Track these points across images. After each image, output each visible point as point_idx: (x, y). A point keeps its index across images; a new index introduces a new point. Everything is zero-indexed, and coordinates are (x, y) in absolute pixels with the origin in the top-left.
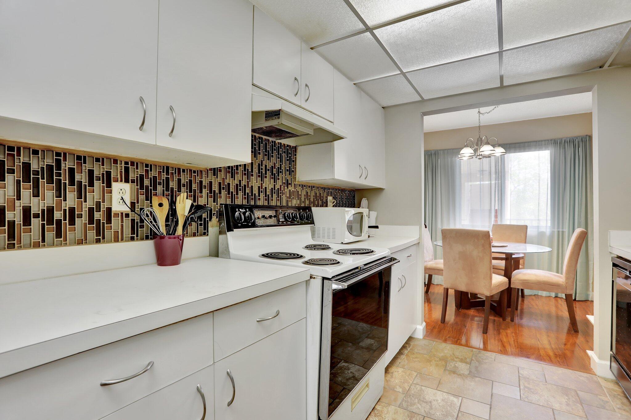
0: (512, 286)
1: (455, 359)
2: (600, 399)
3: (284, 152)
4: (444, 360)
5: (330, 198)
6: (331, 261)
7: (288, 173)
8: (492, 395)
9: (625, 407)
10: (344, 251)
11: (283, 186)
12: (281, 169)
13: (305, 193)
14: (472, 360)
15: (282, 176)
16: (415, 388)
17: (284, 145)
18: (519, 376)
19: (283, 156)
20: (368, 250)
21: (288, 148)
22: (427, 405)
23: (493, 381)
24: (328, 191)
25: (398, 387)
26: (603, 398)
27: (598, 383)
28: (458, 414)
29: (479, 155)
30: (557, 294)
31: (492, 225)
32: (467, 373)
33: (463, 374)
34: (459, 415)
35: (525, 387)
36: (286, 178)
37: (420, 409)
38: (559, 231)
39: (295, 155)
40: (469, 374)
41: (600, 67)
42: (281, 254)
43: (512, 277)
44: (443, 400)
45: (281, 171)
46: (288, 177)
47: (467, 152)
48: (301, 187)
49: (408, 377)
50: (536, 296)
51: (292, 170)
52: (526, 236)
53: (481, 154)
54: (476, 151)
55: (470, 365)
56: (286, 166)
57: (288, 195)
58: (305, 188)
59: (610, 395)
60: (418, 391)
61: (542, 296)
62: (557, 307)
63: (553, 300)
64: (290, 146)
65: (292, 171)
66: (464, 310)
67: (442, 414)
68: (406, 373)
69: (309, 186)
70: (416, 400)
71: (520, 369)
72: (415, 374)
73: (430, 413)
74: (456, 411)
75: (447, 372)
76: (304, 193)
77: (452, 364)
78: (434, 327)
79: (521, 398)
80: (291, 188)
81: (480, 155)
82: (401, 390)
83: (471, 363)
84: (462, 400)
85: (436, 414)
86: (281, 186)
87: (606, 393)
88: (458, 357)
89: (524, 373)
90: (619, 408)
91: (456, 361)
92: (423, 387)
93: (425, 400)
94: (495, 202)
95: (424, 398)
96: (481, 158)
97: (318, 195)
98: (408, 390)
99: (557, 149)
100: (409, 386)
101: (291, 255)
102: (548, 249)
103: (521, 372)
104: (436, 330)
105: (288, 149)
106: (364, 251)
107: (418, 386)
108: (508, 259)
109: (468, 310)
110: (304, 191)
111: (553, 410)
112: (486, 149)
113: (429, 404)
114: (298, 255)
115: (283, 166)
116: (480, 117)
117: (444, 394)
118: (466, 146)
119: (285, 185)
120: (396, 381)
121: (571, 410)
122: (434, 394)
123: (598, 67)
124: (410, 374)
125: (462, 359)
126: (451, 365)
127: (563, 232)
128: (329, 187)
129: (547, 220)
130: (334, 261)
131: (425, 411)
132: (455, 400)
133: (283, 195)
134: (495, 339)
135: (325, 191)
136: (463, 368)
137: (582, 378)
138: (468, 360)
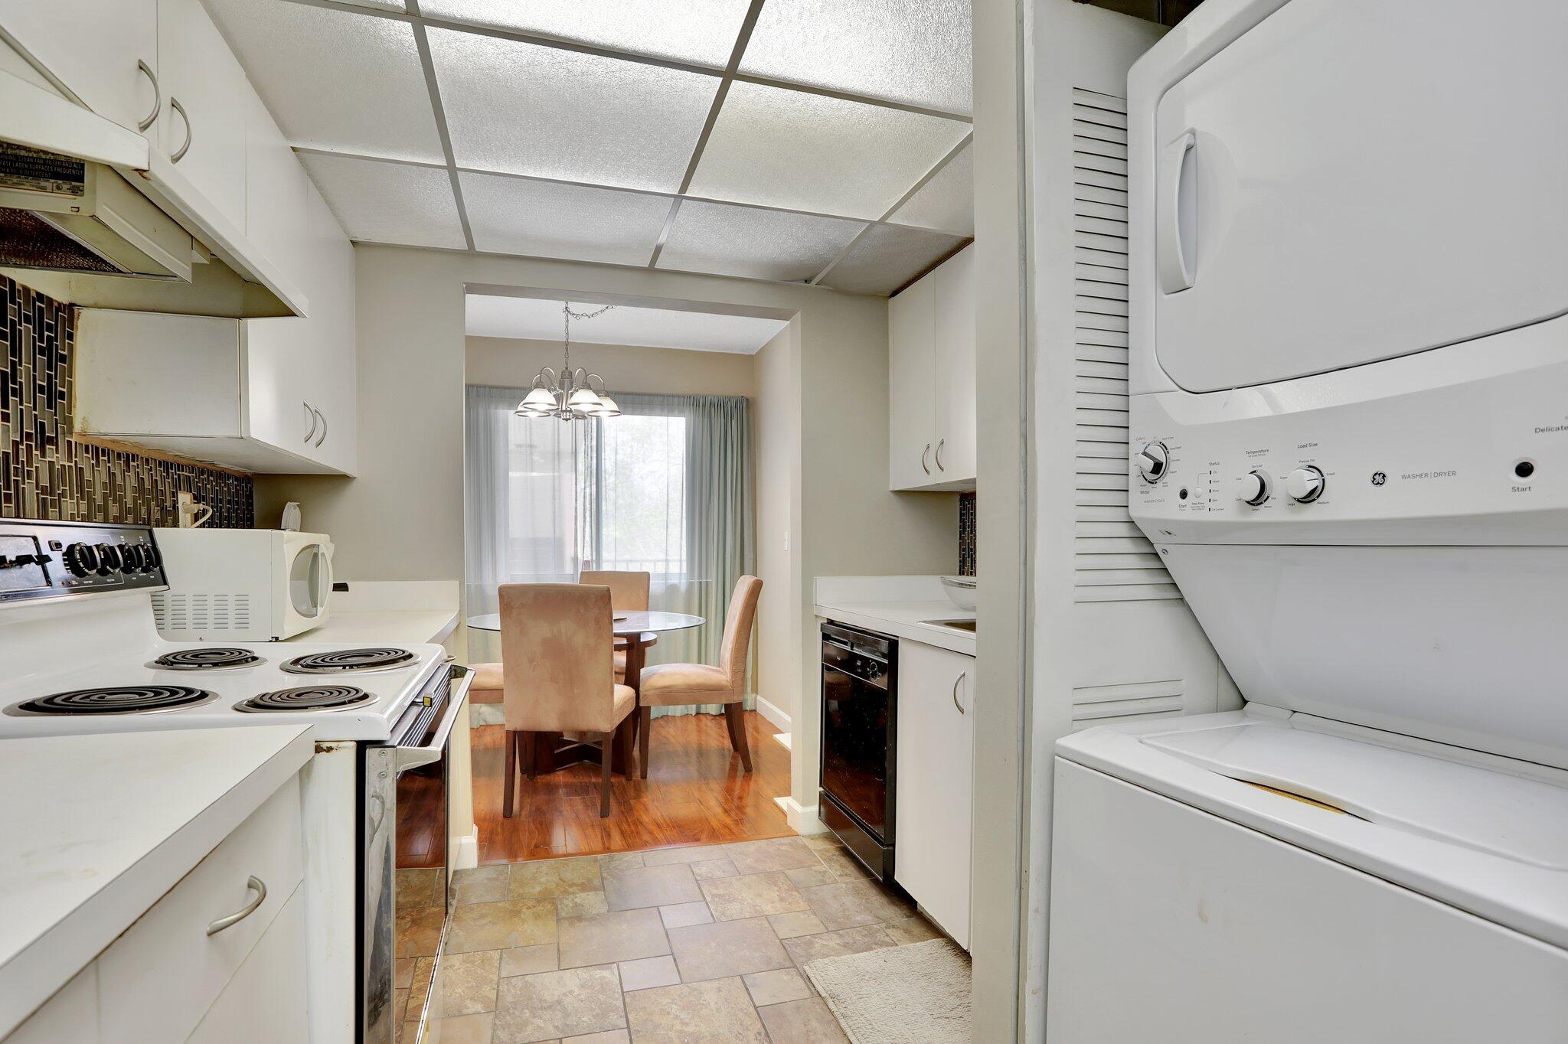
0: (641, 705)
1: (571, 890)
2: (816, 871)
3: (28, 320)
4: (547, 898)
5: (184, 498)
6: (340, 693)
7: (42, 397)
8: (667, 934)
9: (846, 871)
10: (319, 660)
11: (24, 447)
12: (14, 382)
13: (105, 478)
14: (603, 879)
15: (21, 410)
16: (511, 988)
17: (27, 290)
18: (696, 880)
19: (20, 331)
20: (389, 653)
21: (43, 306)
22: (554, 1012)
23: (658, 907)
24: (179, 475)
25: (468, 1003)
26: (818, 868)
27: (805, 847)
28: (624, 1000)
29: (566, 411)
30: (698, 708)
31: (579, 573)
32: (604, 909)
33: (597, 915)
34: (627, 1000)
35: (714, 896)
36: (35, 415)
37: (543, 1028)
38: (701, 583)
39: (71, 337)
40: (608, 911)
41: (806, 281)
42: (108, 694)
43: (641, 684)
44: (582, 986)
45: (14, 390)
46: (46, 417)
47: (541, 399)
48: (90, 456)
49: (484, 969)
50: (666, 719)
51: (59, 388)
52: (648, 596)
53: (569, 409)
54: (558, 398)
55: (604, 890)
56: (35, 371)
57: (45, 482)
58: (106, 458)
59: (824, 860)
60: (521, 990)
61: (674, 716)
62: (699, 731)
63: (693, 720)
64: (50, 301)
65: (56, 395)
66: (542, 777)
67: (593, 1016)
68: (473, 962)
69: (119, 455)
70: (525, 1013)
71: (692, 866)
72: (496, 955)
73: (568, 1025)
74: (617, 995)
75: (565, 924)
76: (102, 476)
77: (568, 902)
78: (492, 833)
79: (714, 919)
80: (57, 457)
81: (568, 411)
82: (479, 1007)
83: (604, 887)
84: (619, 969)
85: (583, 1021)
86: (16, 444)
87: (820, 859)
88: (573, 883)
89: (701, 870)
90: (840, 876)
91: (573, 893)
92: (527, 978)
93: (544, 1005)
94: (584, 521)
95: (540, 1001)
96: (570, 419)
97: (147, 485)
98: (497, 999)
99: (698, 417)
100: (494, 989)
101: (157, 694)
102: (696, 620)
103: (696, 870)
104: (500, 837)
105: (41, 309)
106: (385, 657)
107: (516, 978)
108: (633, 646)
109: (552, 775)
110: (102, 468)
111: (766, 917)
112: (584, 399)
113: (559, 1007)
114: (189, 691)
115: (22, 369)
116: (567, 321)
117: (579, 971)
118: (539, 385)
119: (33, 444)
120: (459, 991)
121: (788, 906)
122: (558, 982)
123: (801, 280)
124: (483, 960)
125: (584, 883)
126: (567, 905)
127: (707, 583)
128: (182, 462)
129: (681, 561)
130: (349, 692)
131: (557, 1027)
132: (606, 973)
133: (27, 481)
134: (627, 822)
135: (168, 474)
136: (592, 901)
137: (784, 848)
138: (597, 882)
